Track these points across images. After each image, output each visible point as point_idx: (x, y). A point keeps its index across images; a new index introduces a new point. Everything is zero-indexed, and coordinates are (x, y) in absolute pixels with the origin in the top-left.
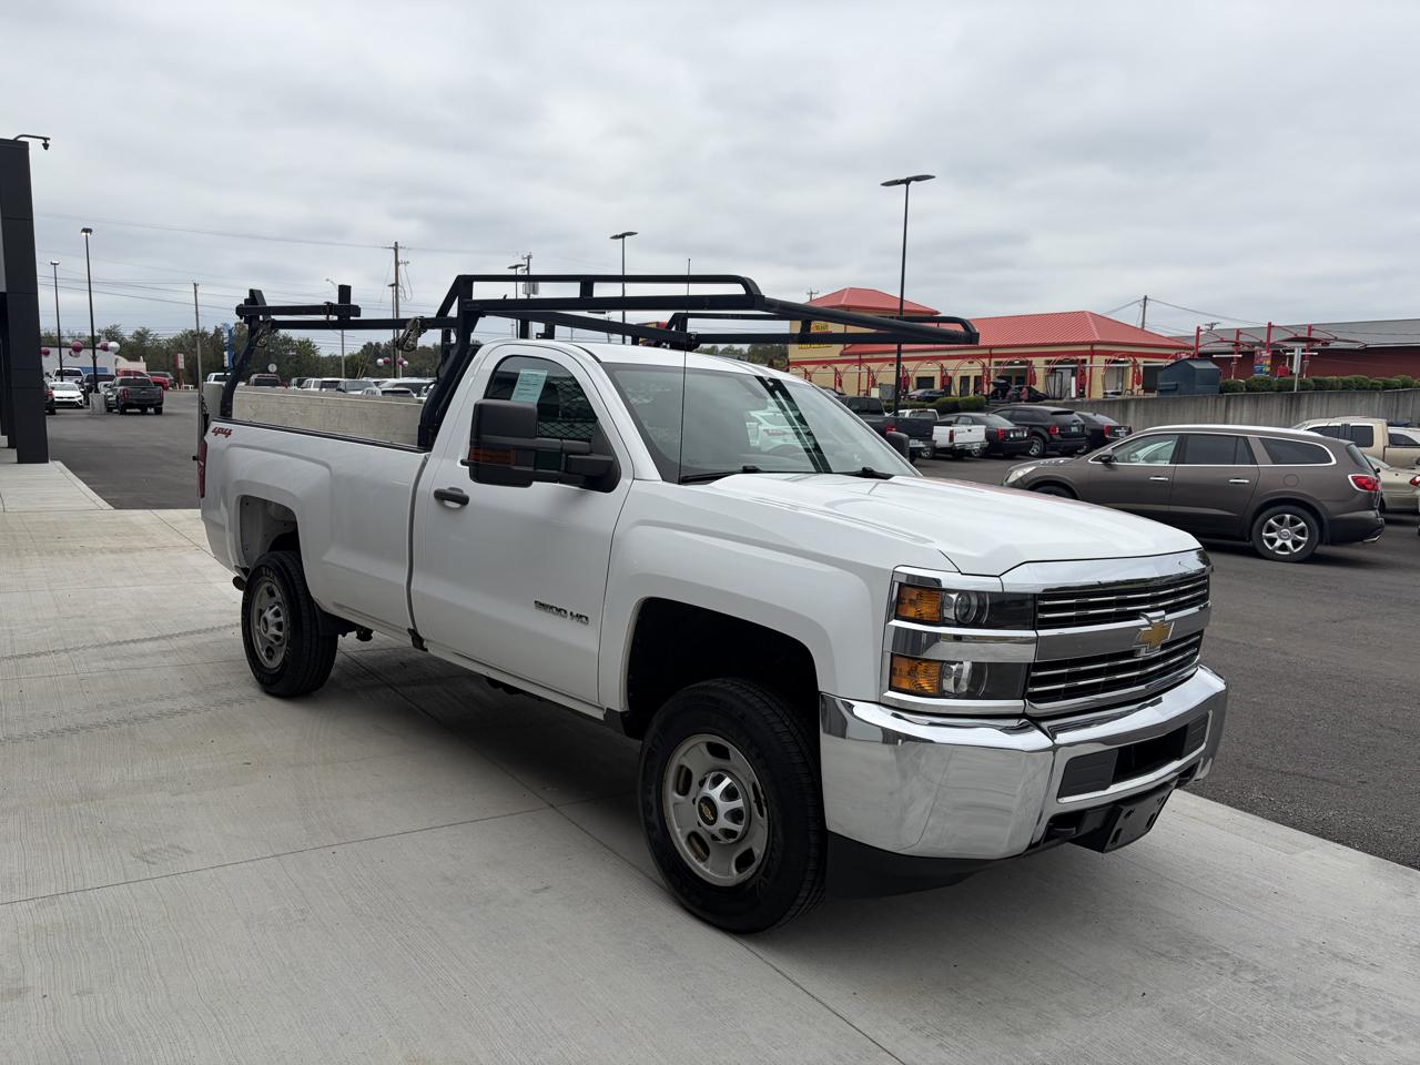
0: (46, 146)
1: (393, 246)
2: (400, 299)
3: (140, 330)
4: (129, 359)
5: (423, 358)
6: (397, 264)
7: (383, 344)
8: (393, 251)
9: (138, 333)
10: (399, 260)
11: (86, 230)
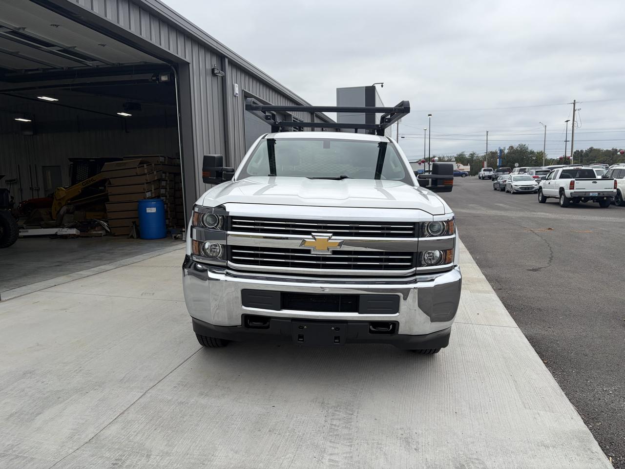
0: (382, 86)
1: (573, 102)
2: (575, 128)
3: (472, 153)
4: (464, 165)
5: (606, 155)
6: (574, 110)
7: (584, 150)
8: (573, 105)
9: (471, 154)
10: (576, 109)
11: (430, 115)
